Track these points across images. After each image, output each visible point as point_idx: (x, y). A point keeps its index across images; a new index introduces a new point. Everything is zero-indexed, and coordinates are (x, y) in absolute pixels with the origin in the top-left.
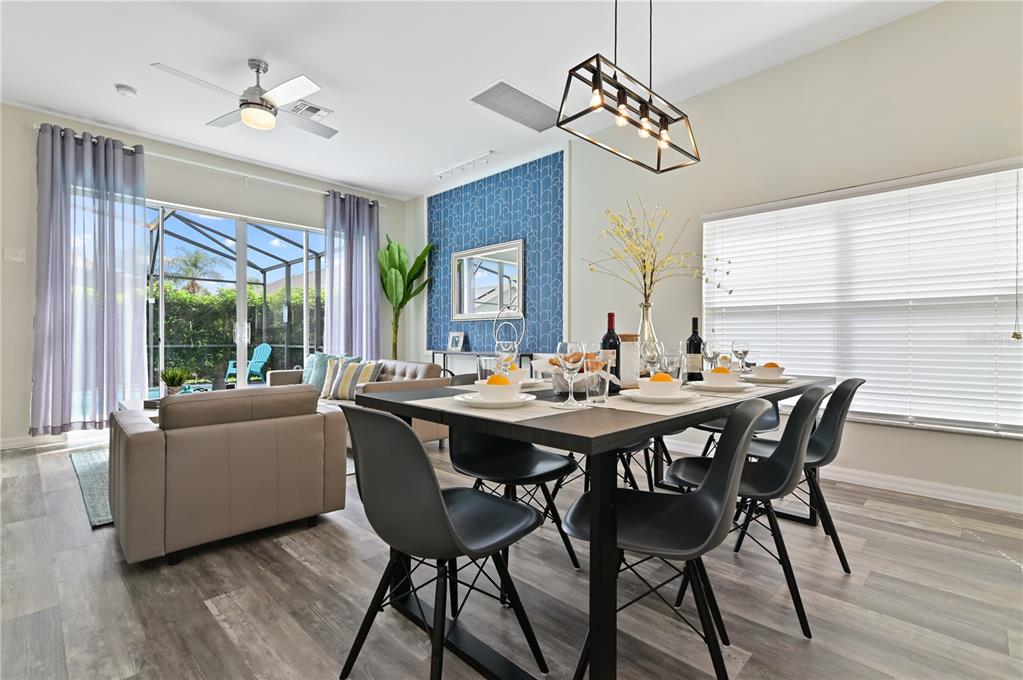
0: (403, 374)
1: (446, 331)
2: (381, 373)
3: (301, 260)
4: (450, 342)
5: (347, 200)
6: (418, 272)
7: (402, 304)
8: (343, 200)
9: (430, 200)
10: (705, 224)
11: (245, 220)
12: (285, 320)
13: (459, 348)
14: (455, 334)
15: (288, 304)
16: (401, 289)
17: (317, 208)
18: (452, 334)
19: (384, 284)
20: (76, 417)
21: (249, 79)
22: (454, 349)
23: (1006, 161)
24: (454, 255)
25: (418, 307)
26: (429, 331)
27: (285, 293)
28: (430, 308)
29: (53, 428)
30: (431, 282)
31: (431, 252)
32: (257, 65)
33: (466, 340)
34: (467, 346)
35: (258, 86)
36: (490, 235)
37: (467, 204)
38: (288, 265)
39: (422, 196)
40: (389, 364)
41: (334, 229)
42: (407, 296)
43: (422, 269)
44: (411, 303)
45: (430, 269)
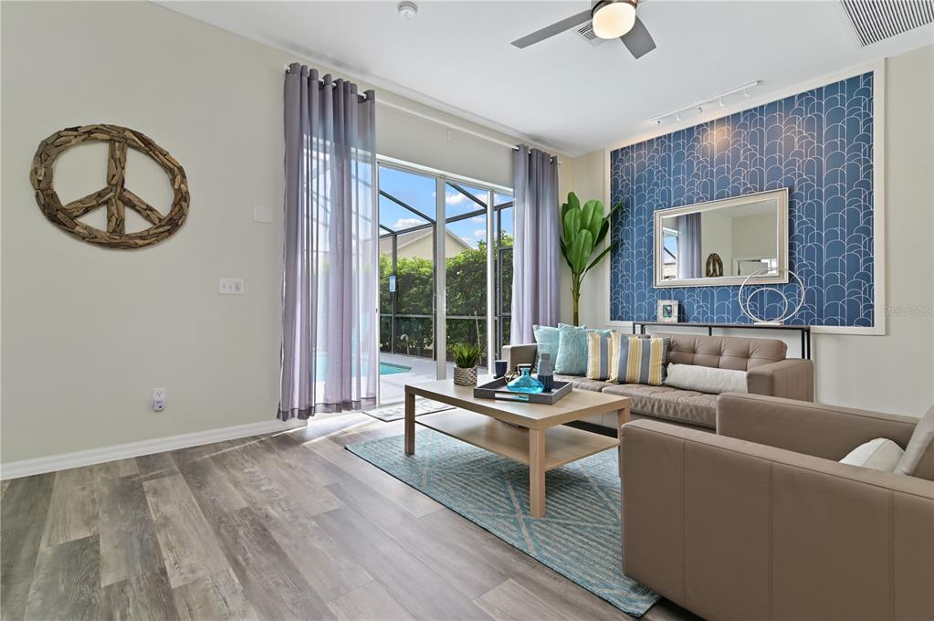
1: (643, 299)
4: (659, 311)
5: (534, 155)
8: (530, 157)
9: (614, 154)
11: (443, 177)
13: (674, 319)
14: (667, 302)
16: (588, 253)
17: (504, 163)
18: (662, 302)
20: (319, 397)
22: (667, 320)
24: (657, 213)
26: (613, 299)
28: (615, 274)
29: (299, 410)
30: (615, 249)
34: (681, 316)
39: (606, 150)
43: (606, 231)
45: (613, 233)
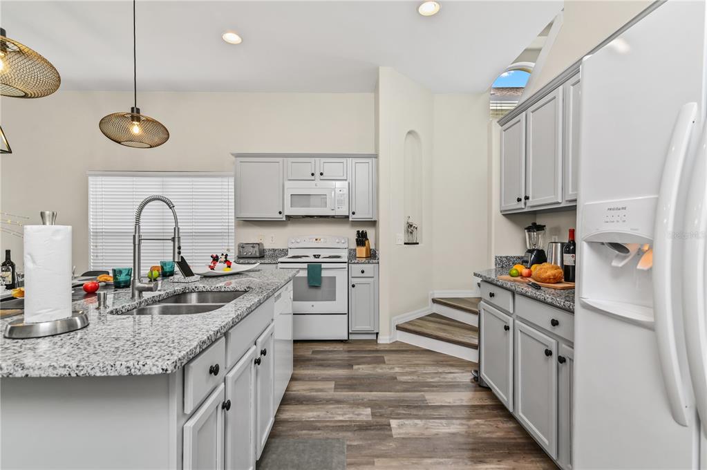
10: (90, 177)
23: (226, 173)
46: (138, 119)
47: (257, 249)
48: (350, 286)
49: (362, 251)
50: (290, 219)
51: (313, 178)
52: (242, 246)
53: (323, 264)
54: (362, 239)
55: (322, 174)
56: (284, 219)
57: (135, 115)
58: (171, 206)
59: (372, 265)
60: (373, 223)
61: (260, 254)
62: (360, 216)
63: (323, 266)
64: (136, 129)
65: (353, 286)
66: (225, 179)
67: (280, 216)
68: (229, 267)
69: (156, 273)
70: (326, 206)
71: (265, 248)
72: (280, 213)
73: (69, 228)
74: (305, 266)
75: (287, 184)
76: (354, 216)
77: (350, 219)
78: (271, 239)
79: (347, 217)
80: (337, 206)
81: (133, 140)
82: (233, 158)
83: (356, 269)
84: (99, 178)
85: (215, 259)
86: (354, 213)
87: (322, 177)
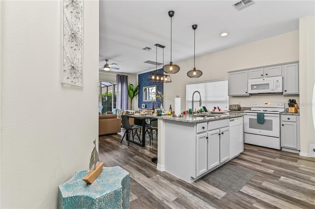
0: (131, 113)
1: (142, 104)
2: (127, 112)
3: (112, 85)
4: (142, 106)
6: (136, 91)
7: (133, 98)
8: (120, 76)
9: (139, 75)
10: (187, 85)
12: (107, 100)
13: (144, 108)
15: (107, 96)
16: (132, 95)
17: (115, 78)
18: (143, 104)
19: (129, 93)
21: (105, 63)
22: (143, 108)
23: (225, 79)
24: (143, 87)
25: (136, 98)
26: (138, 103)
27: (106, 93)
28: (139, 99)
30: (139, 93)
31: (139, 86)
32: (107, 60)
33: (146, 105)
34: (146, 107)
35: (107, 64)
36: (150, 84)
37: (146, 77)
38: (107, 87)
39: (137, 74)
40: (129, 111)
41: (118, 82)
42: (134, 96)
43: (137, 90)
44: (135, 97)
45: (139, 90)
46: (195, 71)
47: (237, 107)
48: (281, 125)
49: (292, 110)
50: (251, 95)
51: (262, 77)
52: (230, 106)
53: (265, 114)
54: (292, 103)
55: (267, 75)
56: (248, 95)
57: (195, 70)
58: (199, 93)
59: (295, 116)
60: (298, 95)
61: (238, 108)
62: (289, 92)
63: (265, 115)
64: (195, 73)
65: (283, 125)
66: (225, 81)
67: (247, 94)
68: (220, 111)
69: (199, 111)
70: (269, 89)
71: (241, 107)
72: (246, 93)
73: (180, 98)
74: (256, 114)
75: (249, 81)
76: (286, 92)
77: (284, 94)
78: (243, 103)
79: (282, 93)
80: (275, 88)
81: (194, 77)
82: (228, 73)
83: (284, 118)
84: (189, 85)
85: (215, 108)
86: (286, 91)
87: (267, 76)
